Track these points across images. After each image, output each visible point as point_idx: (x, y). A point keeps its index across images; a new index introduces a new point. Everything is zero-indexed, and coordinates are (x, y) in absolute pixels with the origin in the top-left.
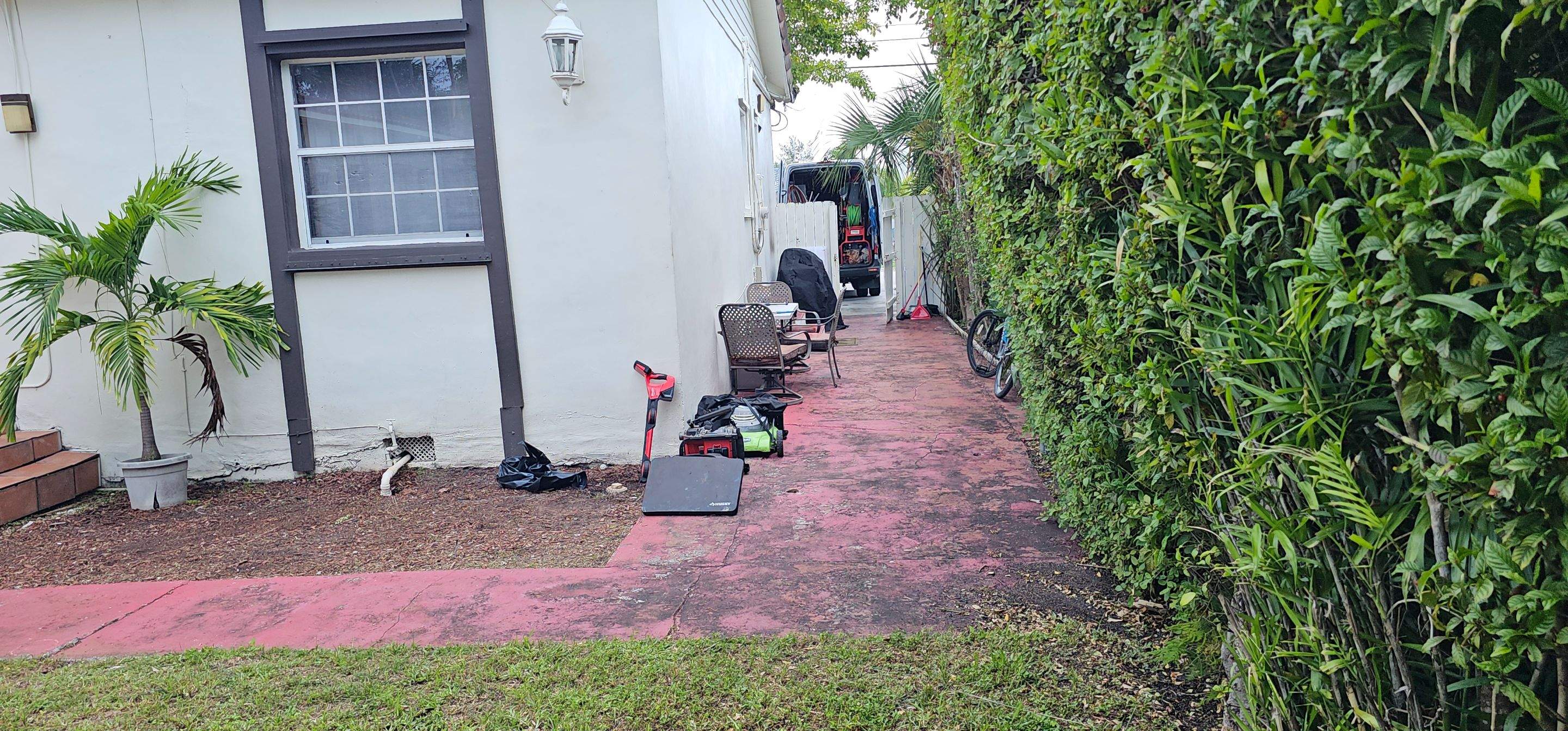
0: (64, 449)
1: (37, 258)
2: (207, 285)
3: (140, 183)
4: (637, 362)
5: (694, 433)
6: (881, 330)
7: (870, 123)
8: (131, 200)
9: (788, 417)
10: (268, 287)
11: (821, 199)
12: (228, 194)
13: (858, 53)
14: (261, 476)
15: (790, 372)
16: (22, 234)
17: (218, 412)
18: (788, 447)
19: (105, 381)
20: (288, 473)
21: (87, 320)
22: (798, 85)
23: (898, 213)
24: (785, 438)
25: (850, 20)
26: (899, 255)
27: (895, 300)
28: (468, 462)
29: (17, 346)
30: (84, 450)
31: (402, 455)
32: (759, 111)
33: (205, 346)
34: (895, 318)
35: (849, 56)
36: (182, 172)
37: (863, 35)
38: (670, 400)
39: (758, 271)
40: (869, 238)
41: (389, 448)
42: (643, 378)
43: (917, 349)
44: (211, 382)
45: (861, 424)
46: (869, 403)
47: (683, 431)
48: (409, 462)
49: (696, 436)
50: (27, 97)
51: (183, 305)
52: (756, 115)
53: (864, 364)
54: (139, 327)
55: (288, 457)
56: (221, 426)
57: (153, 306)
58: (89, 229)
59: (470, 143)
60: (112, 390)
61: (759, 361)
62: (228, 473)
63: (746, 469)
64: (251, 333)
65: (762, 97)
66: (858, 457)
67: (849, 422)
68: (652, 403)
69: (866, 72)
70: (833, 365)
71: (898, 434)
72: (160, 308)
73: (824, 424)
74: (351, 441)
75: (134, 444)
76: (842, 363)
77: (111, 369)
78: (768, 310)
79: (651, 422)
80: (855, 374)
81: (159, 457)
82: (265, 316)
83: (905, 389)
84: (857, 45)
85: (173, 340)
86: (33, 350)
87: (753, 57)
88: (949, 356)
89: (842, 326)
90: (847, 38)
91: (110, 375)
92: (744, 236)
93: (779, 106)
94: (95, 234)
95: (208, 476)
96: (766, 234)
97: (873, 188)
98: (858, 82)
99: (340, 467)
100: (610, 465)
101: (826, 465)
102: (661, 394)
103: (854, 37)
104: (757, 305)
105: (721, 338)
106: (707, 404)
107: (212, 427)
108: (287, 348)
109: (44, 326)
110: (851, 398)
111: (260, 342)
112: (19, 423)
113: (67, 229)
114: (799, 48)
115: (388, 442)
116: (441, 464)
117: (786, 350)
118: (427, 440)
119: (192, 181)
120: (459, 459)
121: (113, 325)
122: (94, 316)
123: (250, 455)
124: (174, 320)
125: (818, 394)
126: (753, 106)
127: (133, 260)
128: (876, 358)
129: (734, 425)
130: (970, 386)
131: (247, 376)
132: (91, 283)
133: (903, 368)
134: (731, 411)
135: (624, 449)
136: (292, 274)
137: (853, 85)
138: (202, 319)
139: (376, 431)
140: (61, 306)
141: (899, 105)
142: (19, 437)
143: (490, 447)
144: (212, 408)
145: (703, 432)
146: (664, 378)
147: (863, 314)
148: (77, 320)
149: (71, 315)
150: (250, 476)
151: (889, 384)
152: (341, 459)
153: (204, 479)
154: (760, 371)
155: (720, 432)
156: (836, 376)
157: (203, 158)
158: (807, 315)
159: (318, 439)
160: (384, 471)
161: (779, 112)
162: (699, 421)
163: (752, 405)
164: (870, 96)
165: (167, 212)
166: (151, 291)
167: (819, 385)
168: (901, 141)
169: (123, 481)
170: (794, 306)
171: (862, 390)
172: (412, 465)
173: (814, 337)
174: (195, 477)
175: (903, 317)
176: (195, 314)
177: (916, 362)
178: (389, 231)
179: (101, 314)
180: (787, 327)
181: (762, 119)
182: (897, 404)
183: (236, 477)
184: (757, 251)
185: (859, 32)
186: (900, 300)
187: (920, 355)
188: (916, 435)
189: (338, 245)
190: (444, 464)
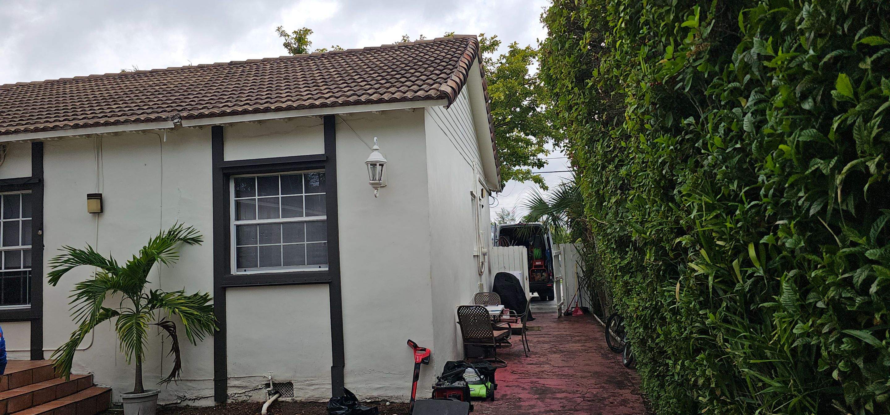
0: (93, 385)
1: (94, 279)
2: (179, 294)
3: (151, 239)
4: (409, 340)
5: (440, 385)
6: (554, 322)
7: (545, 203)
8: (145, 248)
9: (497, 376)
10: (211, 295)
11: (518, 245)
12: (196, 246)
13: (538, 166)
14: (198, 404)
15: (499, 347)
16: (88, 266)
17: (178, 366)
18: (497, 395)
19: (121, 348)
20: (211, 403)
21: (115, 313)
22: (505, 182)
23: (562, 253)
24: (496, 389)
25: (533, 148)
26: (564, 278)
27: (562, 303)
28: (312, 398)
29: (77, 327)
30: (104, 386)
31: (275, 394)
32: (482, 197)
33: (175, 328)
34: (563, 315)
35: (533, 168)
36: (174, 233)
37: (541, 156)
38: (427, 363)
39: (481, 286)
40: (546, 267)
41: (268, 389)
42: (412, 351)
43: (576, 334)
44: (176, 349)
45: (541, 381)
46: (547, 367)
47: (434, 383)
48: (279, 397)
49: (442, 386)
50: (101, 194)
51: (165, 305)
52: (480, 199)
53: (544, 342)
54: (142, 317)
55: (212, 393)
56: (178, 374)
57: (150, 306)
58: (122, 264)
59: (324, 217)
60: (124, 353)
61: (480, 340)
62: (179, 402)
63: (471, 408)
64: (199, 321)
65: (484, 190)
66: (540, 403)
67: (534, 379)
68: (417, 366)
69: (542, 175)
70: (525, 343)
71: (564, 388)
72: (153, 307)
73: (520, 380)
74: (248, 384)
75: (130, 384)
76: (531, 342)
77: (125, 341)
78: (486, 310)
79: (416, 377)
80: (538, 350)
81: (143, 391)
82: (209, 312)
83: (569, 359)
84: (537, 161)
85: (158, 324)
86: (85, 329)
87: (479, 169)
88: (595, 339)
89: (531, 319)
90: (532, 158)
91: (124, 344)
92: (473, 266)
93: (493, 194)
94: (125, 267)
95: (169, 403)
96: (486, 264)
97: (548, 238)
98: (538, 180)
99: (240, 399)
100: (392, 403)
101: (520, 407)
102: (422, 359)
103: (535, 158)
104: (479, 307)
105: (458, 326)
106: (449, 366)
107: (173, 374)
108: (218, 330)
109: (93, 315)
110: (536, 364)
111: (204, 326)
112: (74, 371)
113: (111, 263)
114: (505, 163)
115: (268, 385)
116: (296, 399)
117: (496, 333)
118: (289, 385)
119: (178, 238)
120: (307, 396)
121: (128, 316)
122: (119, 311)
123: (192, 391)
124: (160, 313)
125: (516, 361)
126: (478, 194)
127: (143, 280)
128: (552, 339)
129: (464, 379)
130: (607, 358)
131: (195, 345)
132: (120, 293)
133: (567, 346)
134: (464, 372)
135: (400, 393)
136: (225, 288)
137: (536, 182)
138: (175, 313)
139: (261, 379)
140: (103, 305)
141: (561, 193)
142: (72, 378)
143: (325, 389)
144: (174, 363)
145: (447, 384)
146: (424, 350)
147: (544, 311)
148: (110, 313)
149: (107, 310)
150: (191, 403)
151: (559, 356)
152: (241, 395)
153: (166, 405)
154: (481, 346)
155: (456, 384)
156: (527, 350)
157: (185, 226)
158: (511, 313)
159: (230, 383)
160: (264, 402)
161: (493, 197)
162: (444, 377)
163: (476, 368)
164: (545, 188)
165: (163, 255)
166: (150, 297)
167: (516, 356)
168: (563, 213)
169: (122, 404)
170: (501, 307)
171: (542, 359)
172: (281, 399)
173: (514, 326)
174: (161, 404)
175: (568, 314)
176: (171, 311)
177: (575, 342)
178: (279, 265)
179: (123, 310)
180: (498, 319)
181: (484, 201)
182: (563, 369)
183: (184, 404)
184: (481, 274)
185: (538, 155)
186: (566, 304)
187: (577, 338)
188: (575, 389)
189: (250, 272)
190: (298, 399)
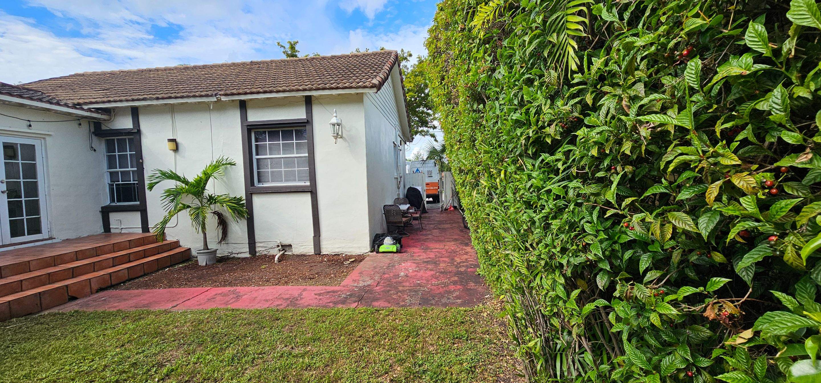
0: (180, 246)
1: (175, 187)
2: (226, 196)
3: (207, 166)
6: (439, 214)
7: (435, 149)
8: (204, 171)
10: (244, 197)
12: (234, 166)
14: (239, 256)
15: (406, 226)
16: (171, 180)
18: (402, 250)
19: (193, 224)
20: (247, 255)
21: (189, 207)
23: (444, 177)
26: (444, 190)
28: (303, 253)
29: (167, 214)
30: (186, 247)
31: (282, 250)
32: (401, 145)
34: (443, 211)
36: (219, 162)
39: (399, 194)
41: (278, 248)
43: (448, 220)
48: (285, 252)
50: (175, 140)
51: (218, 202)
53: (430, 224)
54: (204, 209)
55: (248, 250)
57: (209, 203)
58: (191, 179)
59: (307, 155)
60: (195, 227)
61: (396, 223)
62: (229, 255)
64: (238, 211)
65: (402, 140)
74: (267, 246)
75: (201, 245)
77: (195, 221)
78: (399, 207)
80: (427, 227)
81: (208, 249)
82: (243, 207)
83: (442, 232)
85: (213, 213)
86: (172, 214)
87: (398, 128)
88: (458, 222)
89: (425, 212)
92: (395, 183)
93: (407, 143)
94: (193, 181)
95: (223, 255)
96: (402, 183)
100: (347, 255)
101: (414, 256)
104: (396, 205)
105: (384, 216)
106: (377, 236)
108: (249, 217)
109: (175, 208)
111: (241, 215)
112: (167, 239)
113: (184, 179)
117: (405, 219)
118: (290, 246)
119: (222, 164)
120: (300, 252)
121: (196, 208)
122: (191, 205)
123: (236, 249)
124: (214, 207)
126: (398, 143)
127: (204, 188)
128: (435, 222)
131: (237, 223)
132: (190, 195)
133: (443, 226)
134: (384, 239)
135: (350, 250)
136: (251, 194)
137: (431, 137)
138: (224, 206)
139: (275, 243)
140: (181, 202)
141: (443, 144)
142: (166, 242)
143: (310, 248)
147: (434, 209)
148: (186, 206)
149: (184, 205)
150: (236, 256)
151: (437, 231)
152: (264, 251)
154: (396, 226)
156: (421, 228)
159: (258, 245)
160: (277, 255)
163: (391, 237)
164: (436, 140)
165: (215, 174)
166: (208, 198)
169: (197, 257)
171: (428, 232)
173: (415, 215)
174: (219, 256)
175: (446, 210)
176: (221, 205)
178: (282, 181)
180: (406, 212)
182: (439, 237)
183: (232, 256)
184: (397, 188)
186: (444, 205)
189: (266, 185)
190: (295, 253)
